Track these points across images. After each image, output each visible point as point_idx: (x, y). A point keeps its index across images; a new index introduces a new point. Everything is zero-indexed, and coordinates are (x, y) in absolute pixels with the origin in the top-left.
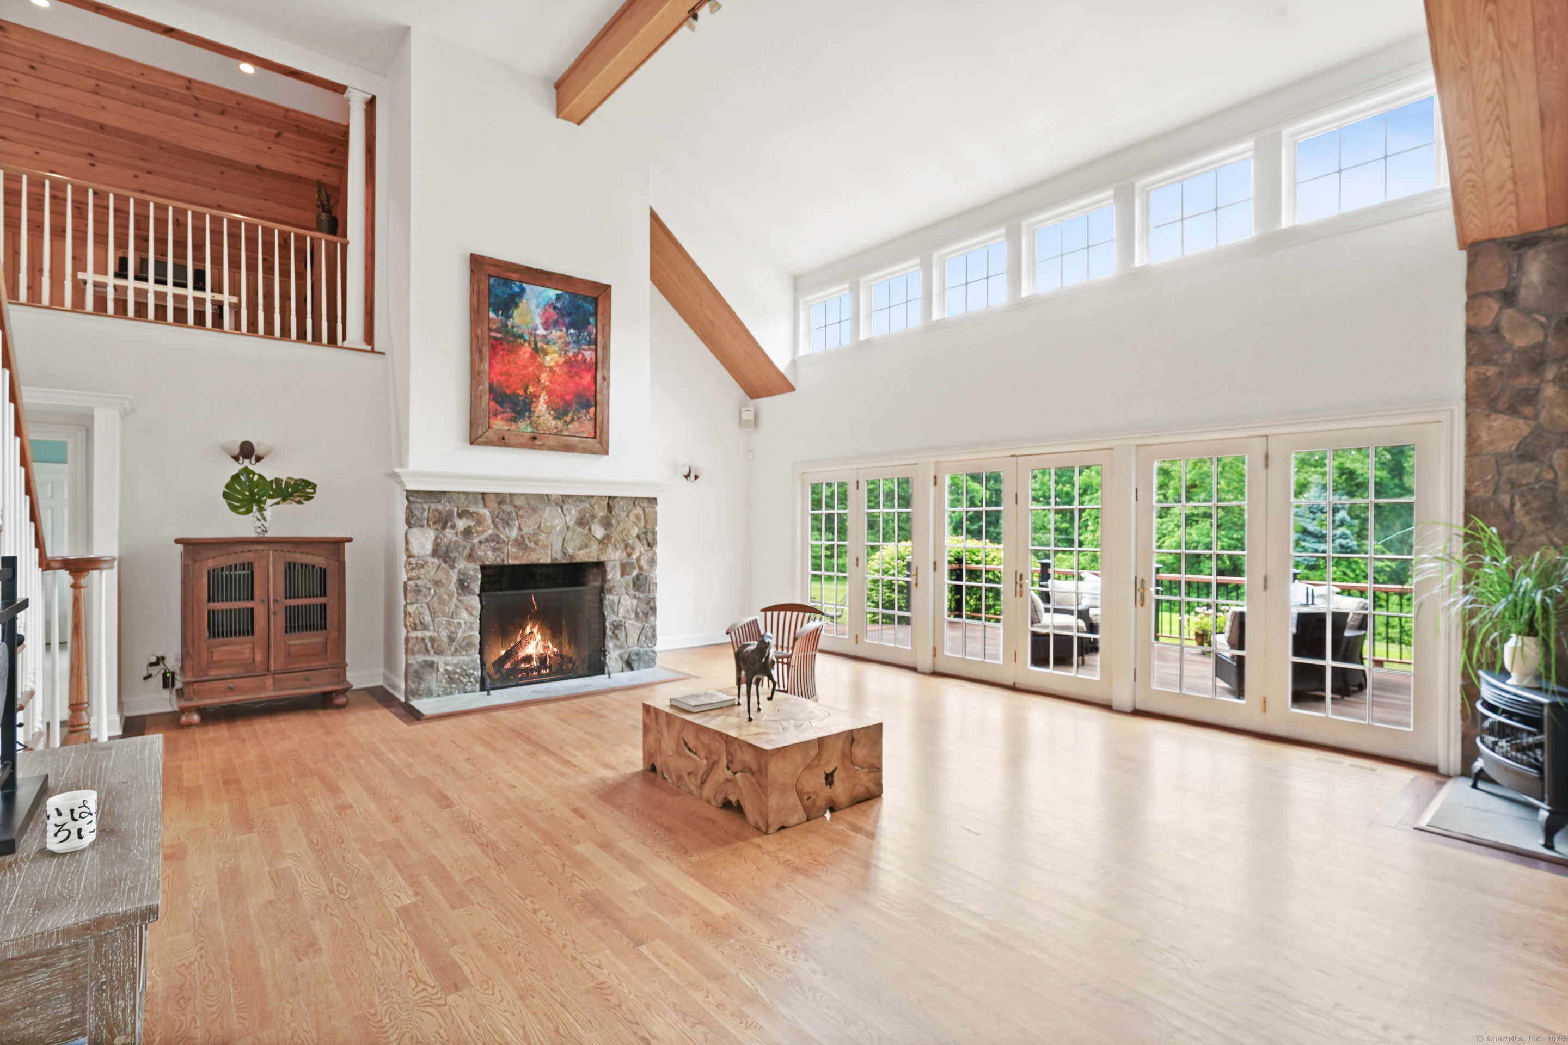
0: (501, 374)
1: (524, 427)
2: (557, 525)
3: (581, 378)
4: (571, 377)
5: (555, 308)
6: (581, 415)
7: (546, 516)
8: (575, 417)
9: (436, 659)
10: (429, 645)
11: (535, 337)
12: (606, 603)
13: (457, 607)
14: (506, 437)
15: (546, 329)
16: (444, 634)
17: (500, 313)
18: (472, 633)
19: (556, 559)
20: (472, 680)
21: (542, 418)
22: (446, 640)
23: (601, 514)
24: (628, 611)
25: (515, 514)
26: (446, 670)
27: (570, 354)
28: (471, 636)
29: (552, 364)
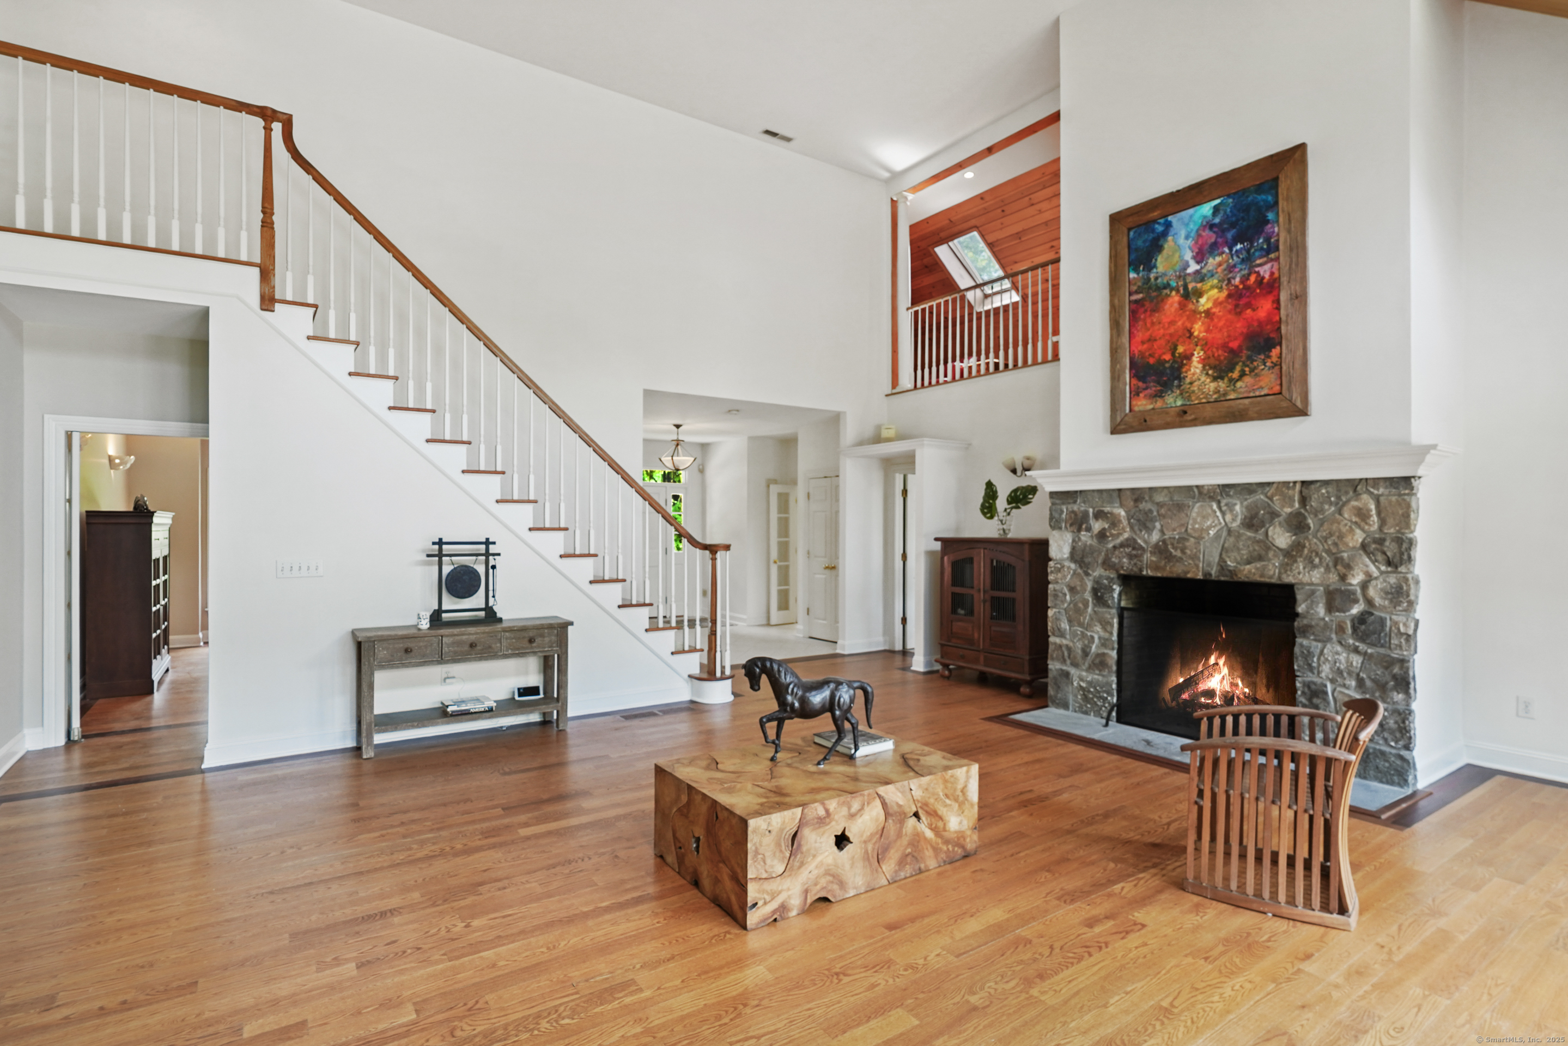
0: (1143, 343)
1: (1173, 400)
2: (1210, 528)
3: (1254, 310)
4: (1240, 313)
5: (1212, 226)
6: (1255, 364)
7: (1194, 515)
8: (1247, 369)
9: (1073, 671)
10: (1066, 654)
11: (1184, 279)
12: (1297, 650)
13: (1091, 619)
14: (1148, 419)
15: (1198, 263)
16: (1079, 645)
17: (1141, 268)
18: (1106, 651)
19: (1210, 575)
20: (1107, 705)
21: (1196, 383)
22: (1080, 652)
23: (1288, 510)
24: (1340, 672)
25: (1155, 513)
26: (1081, 686)
27: (1237, 281)
28: (1104, 654)
29: (1210, 305)
